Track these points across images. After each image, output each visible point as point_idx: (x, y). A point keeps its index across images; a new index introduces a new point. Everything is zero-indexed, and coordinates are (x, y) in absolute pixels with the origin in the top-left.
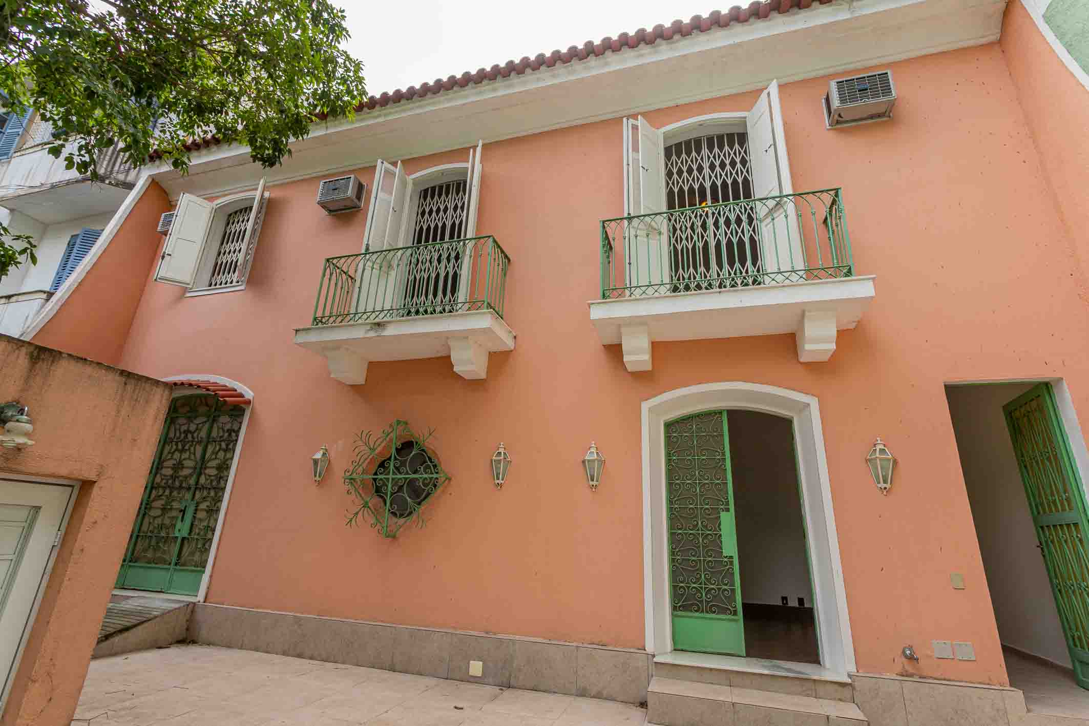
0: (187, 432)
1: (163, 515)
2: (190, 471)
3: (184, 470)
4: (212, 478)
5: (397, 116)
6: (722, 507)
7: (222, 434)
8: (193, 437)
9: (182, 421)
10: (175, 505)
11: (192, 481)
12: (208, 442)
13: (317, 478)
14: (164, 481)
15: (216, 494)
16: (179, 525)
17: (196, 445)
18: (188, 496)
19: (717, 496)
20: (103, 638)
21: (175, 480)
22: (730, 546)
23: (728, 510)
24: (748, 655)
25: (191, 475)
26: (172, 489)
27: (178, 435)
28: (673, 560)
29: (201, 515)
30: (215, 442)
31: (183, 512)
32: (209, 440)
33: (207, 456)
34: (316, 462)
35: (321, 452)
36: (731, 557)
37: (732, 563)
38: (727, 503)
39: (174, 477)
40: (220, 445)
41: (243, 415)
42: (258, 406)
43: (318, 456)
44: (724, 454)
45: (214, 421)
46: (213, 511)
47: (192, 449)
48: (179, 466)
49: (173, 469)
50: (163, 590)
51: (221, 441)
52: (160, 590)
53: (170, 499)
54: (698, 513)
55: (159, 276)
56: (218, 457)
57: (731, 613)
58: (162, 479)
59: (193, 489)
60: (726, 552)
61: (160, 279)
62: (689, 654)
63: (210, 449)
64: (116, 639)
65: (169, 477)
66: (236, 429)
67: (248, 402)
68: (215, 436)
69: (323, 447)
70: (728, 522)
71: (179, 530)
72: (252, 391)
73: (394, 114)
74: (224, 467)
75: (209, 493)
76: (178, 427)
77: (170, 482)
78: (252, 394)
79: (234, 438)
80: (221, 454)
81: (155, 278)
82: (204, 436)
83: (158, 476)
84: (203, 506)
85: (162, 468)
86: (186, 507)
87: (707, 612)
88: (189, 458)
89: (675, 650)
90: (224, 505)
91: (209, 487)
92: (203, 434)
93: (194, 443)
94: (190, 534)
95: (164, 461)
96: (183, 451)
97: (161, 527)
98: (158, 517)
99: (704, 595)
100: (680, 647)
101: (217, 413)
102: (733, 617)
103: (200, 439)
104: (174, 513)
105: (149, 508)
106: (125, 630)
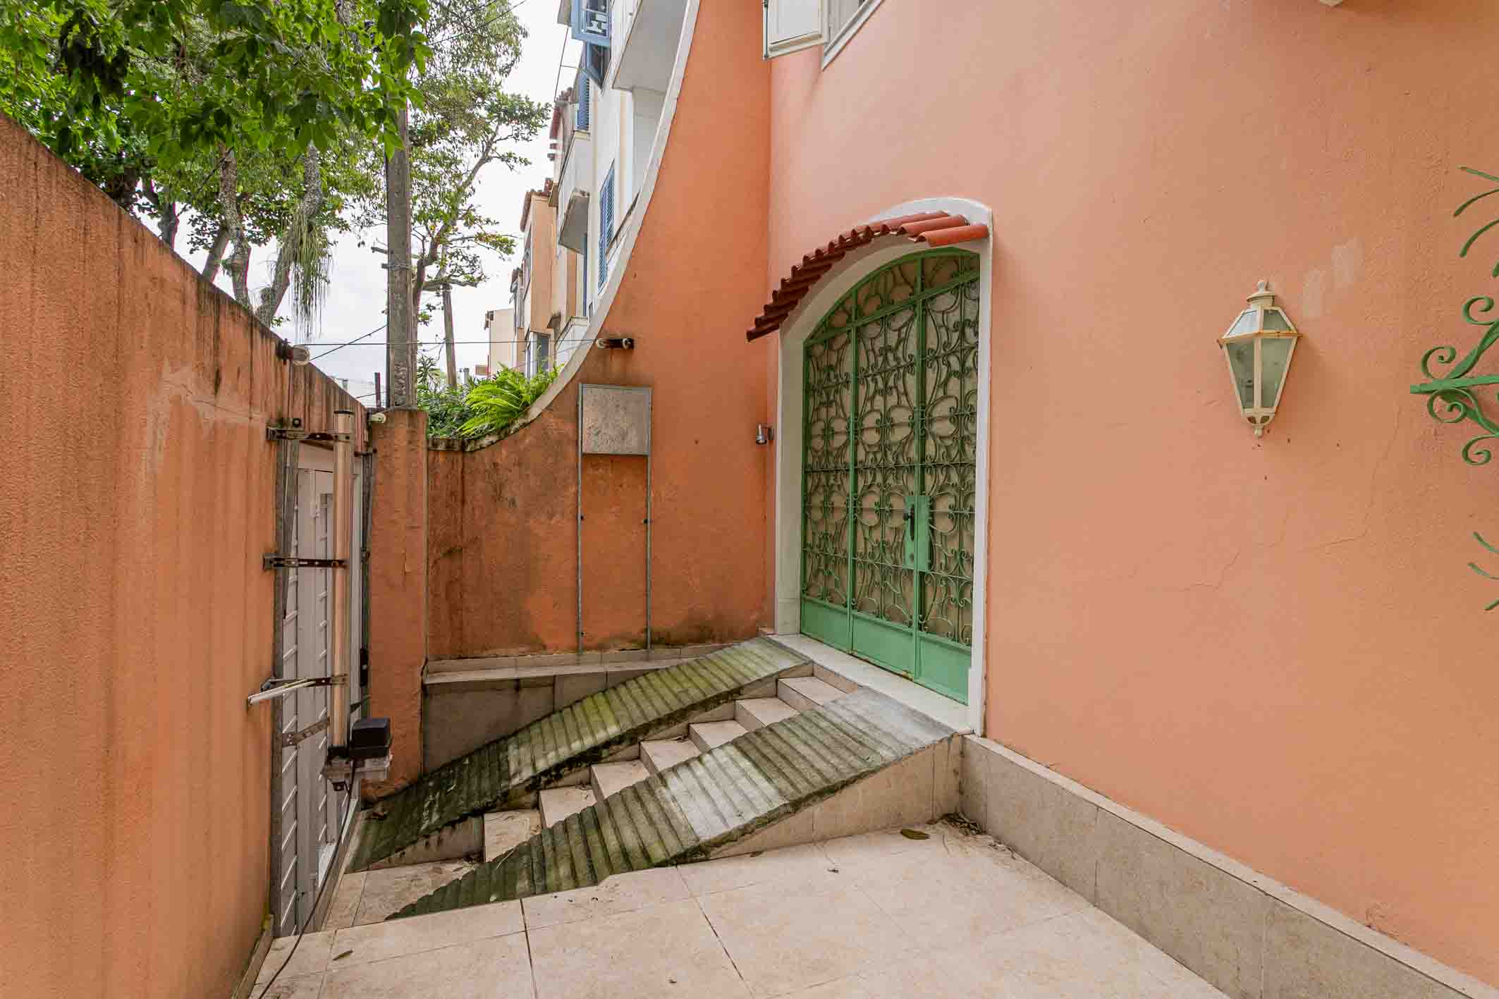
0: (886, 349)
1: (881, 523)
2: (907, 430)
3: (896, 430)
4: (949, 442)
7: (945, 339)
8: (896, 359)
9: (873, 330)
10: (897, 503)
11: (913, 453)
12: (924, 365)
13: (1258, 410)
14: (871, 456)
15: (962, 479)
16: (909, 547)
17: (904, 375)
18: (913, 485)
20: (790, 809)
21: (886, 452)
25: (908, 439)
26: (885, 469)
27: (872, 361)
29: (944, 526)
30: (937, 358)
31: (911, 518)
32: (926, 358)
33: (929, 396)
34: (1240, 352)
35: (1257, 310)
39: (884, 447)
40: (949, 365)
41: (978, 279)
42: (1007, 237)
43: (1247, 325)
45: (926, 311)
46: (963, 518)
47: (900, 383)
48: (886, 425)
49: (877, 431)
50: (910, 676)
51: (948, 355)
52: (903, 673)
53: (887, 493)
55: (769, 45)
56: (949, 393)
58: (867, 453)
59: (918, 470)
61: (771, 50)
63: (931, 376)
64: (817, 810)
65: (876, 449)
66: (972, 318)
67: (981, 234)
68: (934, 347)
69: (1262, 292)
71: (912, 557)
72: (987, 204)
74: (964, 414)
75: (948, 477)
76: (869, 343)
77: (879, 456)
78: (988, 210)
79: (972, 340)
80: (954, 385)
81: (764, 53)
82: (915, 353)
83: (860, 448)
84: (943, 506)
85: (862, 430)
86: (913, 509)
88: (899, 405)
90: (980, 502)
91: (947, 463)
92: (912, 348)
93: (901, 371)
94: (930, 565)
95: (862, 419)
96: (885, 392)
97: (884, 545)
98: (876, 527)
101: (929, 292)
103: (908, 360)
104: (897, 521)
105: (858, 510)
106: (832, 790)
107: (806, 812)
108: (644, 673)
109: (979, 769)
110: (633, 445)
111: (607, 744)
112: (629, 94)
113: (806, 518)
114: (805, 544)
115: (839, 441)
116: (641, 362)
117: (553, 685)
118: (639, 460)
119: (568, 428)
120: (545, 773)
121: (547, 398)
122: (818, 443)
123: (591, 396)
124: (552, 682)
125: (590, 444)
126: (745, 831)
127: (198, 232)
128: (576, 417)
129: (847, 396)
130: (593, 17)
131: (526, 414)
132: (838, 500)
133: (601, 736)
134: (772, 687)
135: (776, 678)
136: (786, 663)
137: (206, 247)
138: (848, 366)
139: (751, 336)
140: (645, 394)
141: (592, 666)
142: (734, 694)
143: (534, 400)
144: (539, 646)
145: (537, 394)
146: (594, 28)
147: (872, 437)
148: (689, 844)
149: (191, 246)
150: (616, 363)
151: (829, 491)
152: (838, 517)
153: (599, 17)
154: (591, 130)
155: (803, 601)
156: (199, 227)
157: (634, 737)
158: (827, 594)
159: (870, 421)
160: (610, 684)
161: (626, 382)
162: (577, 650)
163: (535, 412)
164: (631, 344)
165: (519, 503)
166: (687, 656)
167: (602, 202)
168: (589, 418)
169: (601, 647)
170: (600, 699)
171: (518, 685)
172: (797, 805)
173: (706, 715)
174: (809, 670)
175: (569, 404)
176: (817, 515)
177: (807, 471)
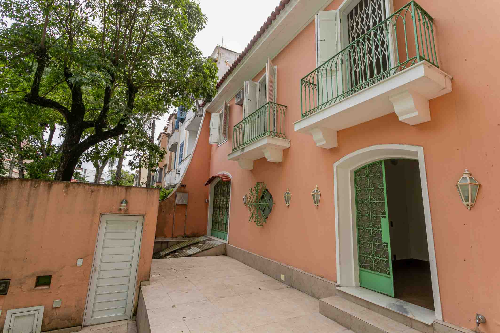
0: (224, 190)
1: (222, 216)
3: (224, 202)
5: (251, 55)
6: (382, 215)
8: (225, 192)
9: (222, 187)
11: (226, 206)
13: (245, 205)
17: (225, 194)
18: (225, 210)
19: (379, 209)
22: (386, 237)
23: (385, 217)
24: (395, 297)
25: (225, 204)
26: (223, 208)
27: (222, 191)
28: (359, 243)
33: (228, 198)
35: (245, 196)
36: (387, 243)
37: (387, 246)
38: (385, 214)
42: (234, 181)
44: (383, 186)
45: (228, 186)
47: (225, 196)
53: (223, 212)
54: (370, 218)
57: (387, 273)
60: (384, 240)
61: (210, 143)
62: (367, 290)
63: (228, 195)
67: (231, 180)
68: (228, 191)
69: (246, 194)
70: (385, 223)
72: (232, 176)
73: (250, 55)
76: (222, 189)
77: (222, 206)
83: (220, 204)
86: (226, 214)
87: (375, 271)
88: (225, 199)
89: (360, 286)
94: (226, 222)
97: (222, 219)
99: (373, 261)
100: (363, 286)
101: (229, 184)
102: (388, 276)
105: (220, 214)
106: (207, 249)
107: (204, 252)
108: (183, 241)
109: (227, 248)
110: (185, 202)
111: (177, 250)
112: (188, 131)
113: (213, 216)
114: (213, 220)
115: (218, 203)
116: (187, 189)
117: (168, 243)
118: (185, 205)
119: (174, 200)
120: (167, 254)
121: (171, 194)
122: (215, 203)
123: (178, 194)
124: (167, 242)
125: (177, 202)
126: (196, 253)
127: (62, 132)
128: (175, 198)
129: (219, 196)
130: (182, 113)
131: (167, 197)
132: (217, 212)
133: (176, 249)
134: (204, 242)
135: (205, 241)
136: (207, 239)
137: (63, 136)
138: (219, 192)
139: (205, 185)
140: (187, 194)
141: (175, 240)
142: (198, 243)
143: (168, 195)
144: (166, 237)
145: (169, 194)
146: (182, 115)
147: (222, 203)
148: (188, 255)
149: (59, 136)
150: (182, 189)
151: (216, 211)
152: (217, 215)
153: (183, 113)
154: (179, 129)
155: (212, 230)
156: (62, 131)
157: (181, 249)
158: (215, 229)
159: (221, 200)
160: (178, 243)
161: (184, 192)
162: (172, 238)
163: (168, 197)
164: (185, 186)
165: (165, 212)
166: (191, 239)
167: (181, 147)
168: (177, 198)
169: (176, 237)
170: (176, 245)
171: (162, 242)
172: (203, 251)
173: (193, 246)
174: (210, 240)
175: (174, 195)
176: (215, 215)
177: (214, 207)
